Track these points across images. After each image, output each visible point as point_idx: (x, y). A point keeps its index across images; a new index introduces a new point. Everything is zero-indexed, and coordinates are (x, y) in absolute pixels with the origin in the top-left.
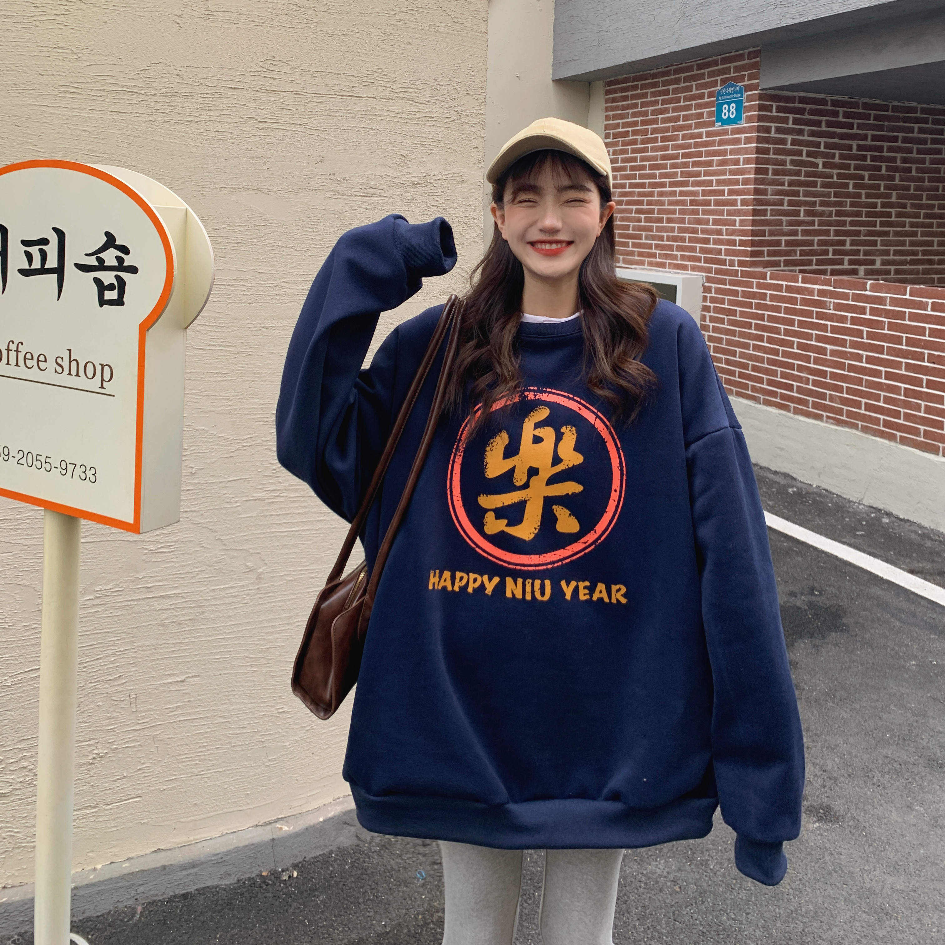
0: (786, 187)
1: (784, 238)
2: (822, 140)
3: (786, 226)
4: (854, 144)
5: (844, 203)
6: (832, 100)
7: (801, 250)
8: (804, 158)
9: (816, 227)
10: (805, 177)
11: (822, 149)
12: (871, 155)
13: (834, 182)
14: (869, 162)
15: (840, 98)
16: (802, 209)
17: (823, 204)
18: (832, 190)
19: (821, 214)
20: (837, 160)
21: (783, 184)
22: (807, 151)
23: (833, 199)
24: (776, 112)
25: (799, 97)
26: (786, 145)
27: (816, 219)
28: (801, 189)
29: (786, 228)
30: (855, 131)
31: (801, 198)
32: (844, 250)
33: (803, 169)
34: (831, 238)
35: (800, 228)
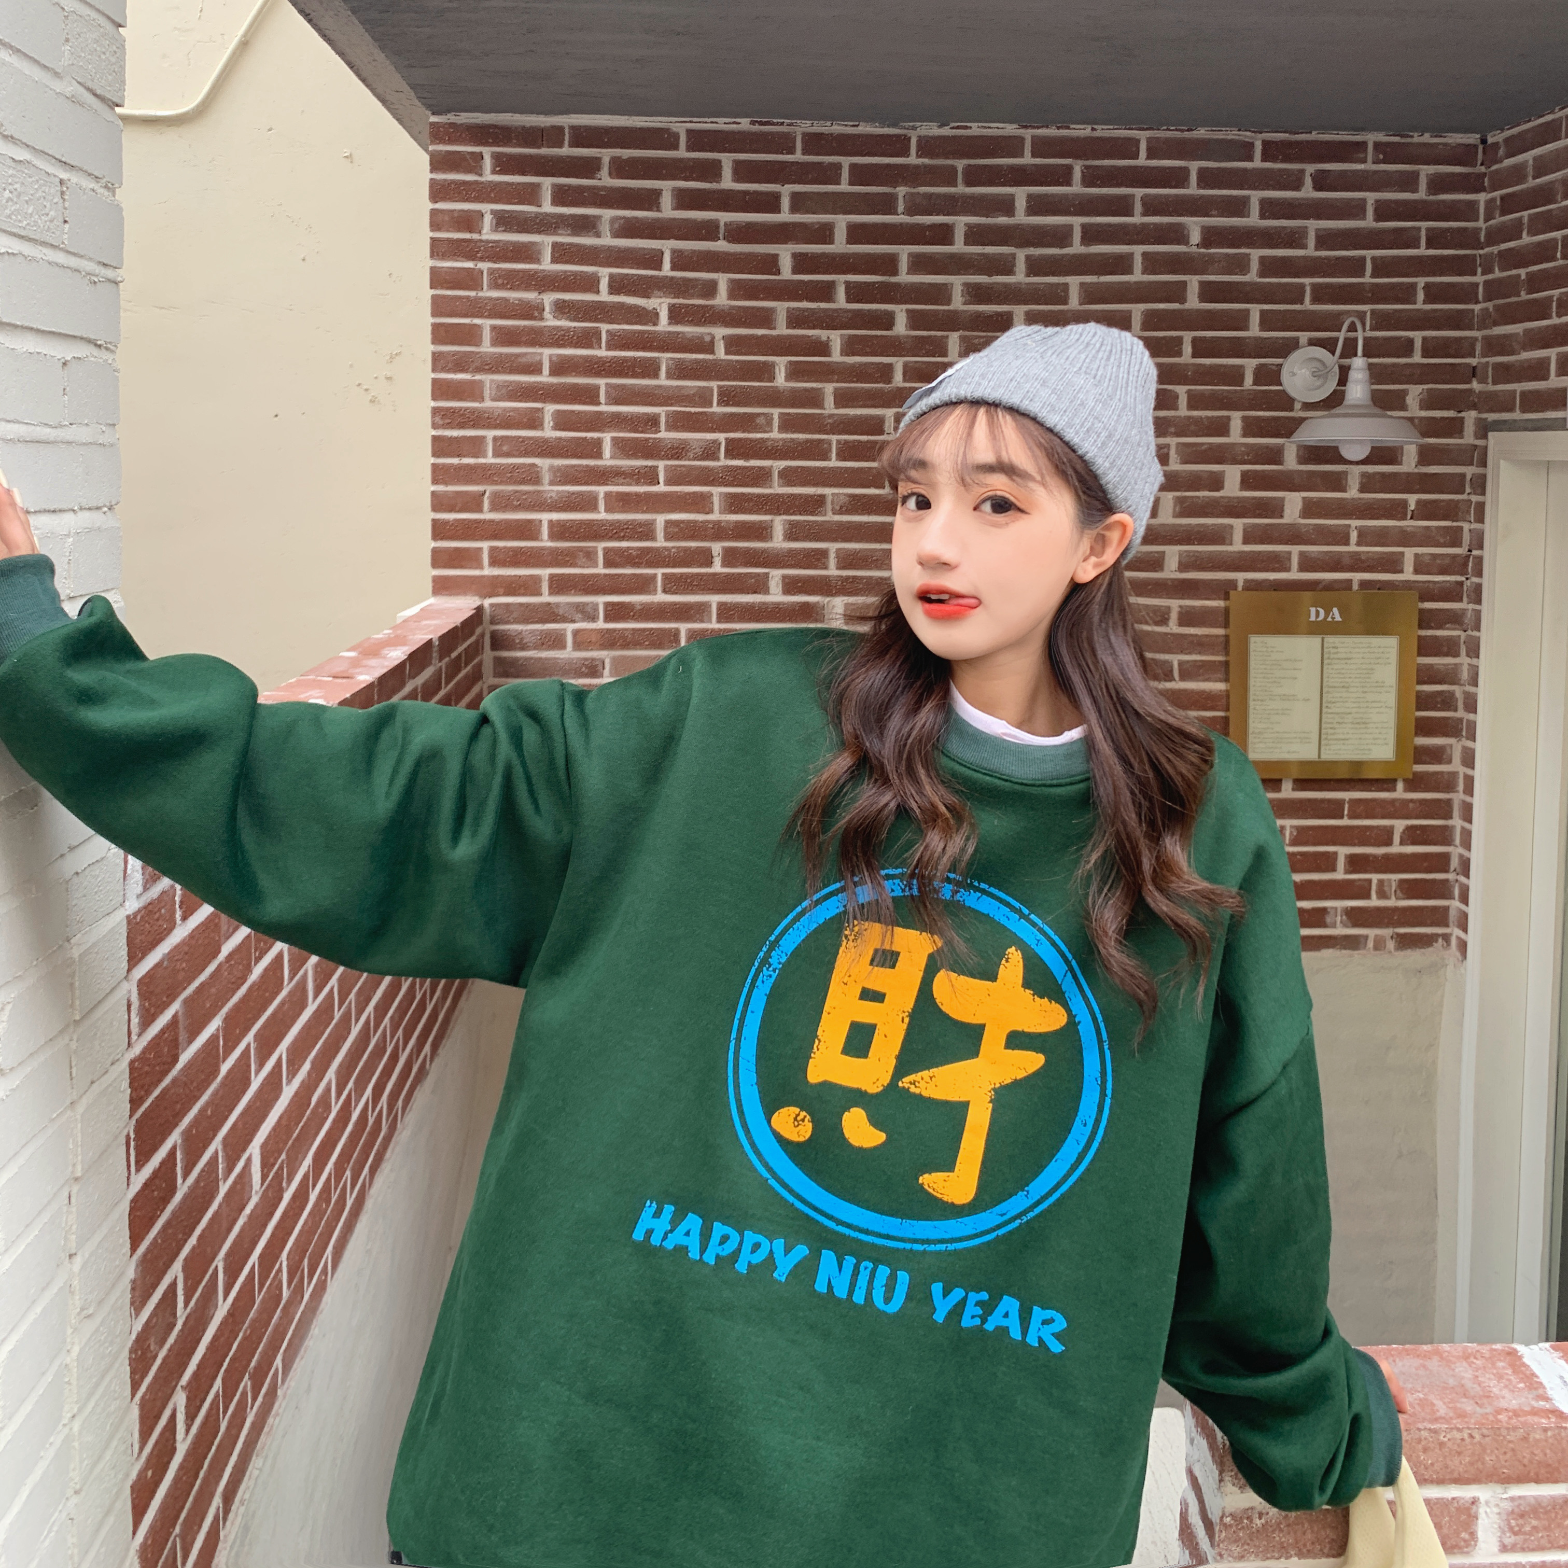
0: (545, 378)
1: (546, 517)
2: (667, 246)
3: (552, 483)
4: (785, 254)
5: (761, 421)
6: (689, 132)
7: (607, 551)
8: (604, 296)
9: (661, 488)
10: (609, 348)
11: (666, 269)
12: (848, 284)
13: (716, 362)
14: (841, 301)
15: (721, 124)
16: (607, 438)
17: (679, 422)
18: (714, 384)
19: (677, 451)
20: (722, 299)
21: (535, 369)
22: (611, 276)
23: (716, 409)
24: (494, 172)
25: (573, 128)
26: (538, 261)
27: (661, 465)
28: (602, 382)
29: (551, 489)
30: (785, 216)
31: (603, 408)
32: (764, 551)
33: (604, 327)
34: (715, 516)
35: (601, 490)
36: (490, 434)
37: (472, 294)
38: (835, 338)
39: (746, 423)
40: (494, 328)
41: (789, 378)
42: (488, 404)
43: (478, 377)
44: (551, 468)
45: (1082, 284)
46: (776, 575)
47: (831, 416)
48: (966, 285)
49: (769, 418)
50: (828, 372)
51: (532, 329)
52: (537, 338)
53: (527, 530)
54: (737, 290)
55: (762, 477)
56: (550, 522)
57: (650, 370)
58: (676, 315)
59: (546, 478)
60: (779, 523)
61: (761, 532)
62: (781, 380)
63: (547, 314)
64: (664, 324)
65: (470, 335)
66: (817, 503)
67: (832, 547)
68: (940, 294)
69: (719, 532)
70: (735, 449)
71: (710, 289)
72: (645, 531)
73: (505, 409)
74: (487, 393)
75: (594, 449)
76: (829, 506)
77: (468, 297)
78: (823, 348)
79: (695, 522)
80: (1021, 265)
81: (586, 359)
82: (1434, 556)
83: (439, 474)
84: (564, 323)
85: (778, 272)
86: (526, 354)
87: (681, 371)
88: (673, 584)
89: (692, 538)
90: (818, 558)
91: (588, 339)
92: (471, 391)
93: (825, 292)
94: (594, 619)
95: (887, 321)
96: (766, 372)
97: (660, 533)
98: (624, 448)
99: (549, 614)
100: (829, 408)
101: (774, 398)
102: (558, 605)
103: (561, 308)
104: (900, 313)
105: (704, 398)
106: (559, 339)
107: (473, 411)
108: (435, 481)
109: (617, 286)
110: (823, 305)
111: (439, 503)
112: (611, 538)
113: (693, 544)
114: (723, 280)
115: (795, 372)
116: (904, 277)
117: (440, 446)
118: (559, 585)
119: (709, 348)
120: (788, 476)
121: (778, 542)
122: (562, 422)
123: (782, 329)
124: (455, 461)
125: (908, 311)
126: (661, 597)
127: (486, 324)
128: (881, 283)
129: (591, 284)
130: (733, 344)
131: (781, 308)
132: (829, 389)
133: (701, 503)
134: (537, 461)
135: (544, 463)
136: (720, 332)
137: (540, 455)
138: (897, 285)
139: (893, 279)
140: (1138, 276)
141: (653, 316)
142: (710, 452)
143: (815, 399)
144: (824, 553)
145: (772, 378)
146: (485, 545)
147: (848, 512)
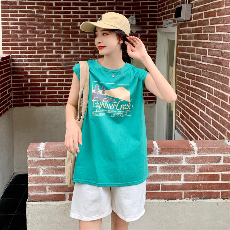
36: (10, 30)
37: (7, 9)
38: (62, 15)
39: (49, 28)
40: (10, 14)
41: (55, 21)
42: (10, 26)
43: (8, 22)
44: (20, 35)
45: (98, 7)
46: (54, 51)
47: (62, 27)
48: (81, 7)
49: (52, 27)
50: (61, 20)
51: (16, 14)
52: (17, 16)
53: (16, 44)
54: (47, 8)
55: (51, 36)
56: (20, 43)
57: (34, 20)
58: (37, 12)
59: (19, 36)
60: (54, 43)
61: (52, 44)
62: (54, 21)
63: (18, 12)
64: (36, 13)
65: (7, 15)
66: (60, 40)
67: (62, 46)
68: (77, 8)
69: (45, 44)
70: (47, 32)
71: (43, 8)
72: (34, 44)
73: (12, 26)
74: (10, 24)
75: (26, 32)
76: (62, 40)
77: (6, 10)
78: (60, 17)
79: (41, 43)
80: (89, 4)
81: (24, 19)
82: (151, 47)
83: (3, 36)
84: (21, 13)
85: (53, 5)
86: (15, 18)
87: (39, 20)
88: (38, 52)
89: (41, 45)
90: (60, 48)
91: (24, 16)
92: (8, 24)
93: (60, 8)
94: (27, 57)
95: (70, 13)
96: (52, 20)
97: (36, 45)
98: (30, 32)
99: (20, 57)
100: (61, 26)
101: (53, 24)
102: (21, 55)
103: (20, 11)
104: (71, 11)
105: (42, 24)
106: (20, 16)
107: (8, 27)
108: (2, 37)
109: (29, 8)
110: (60, 10)
111: (3, 40)
112: (29, 45)
113: (41, 46)
114: (44, 7)
115: (56, 20)
116: (72, 6)
117: (3, 32)
118: (21, 52)
119: (43, 17)
120: (55, 36)
121: (54, 46)
122: (21, 28)
123: (54, 14)
124: (5, 34)
125: (73, 11)
126: (37, 54)
127: (9, 14)
128: (68, 7)
129: (25, 7)
130: (46, 16)
131: (53, 11)
132: (61, 23)
133: (42, 40)
134: (17, 34)
135: (18, 34)
136: (44, 14)
137: (18, 33)
138: (71, 7)
139: (70, 6)
140: (106, 6)
141: (34, 12)
142: (43, 32)
143: (59, 24)
144: (61, 47)
145: (53, 21)
146: (10, 47)
147: (65, 41)
